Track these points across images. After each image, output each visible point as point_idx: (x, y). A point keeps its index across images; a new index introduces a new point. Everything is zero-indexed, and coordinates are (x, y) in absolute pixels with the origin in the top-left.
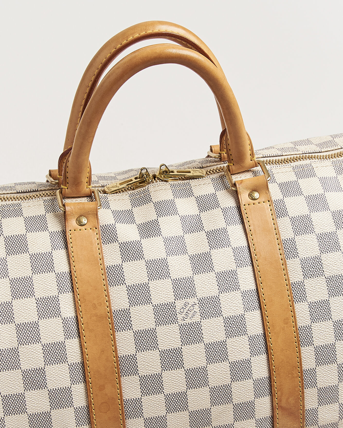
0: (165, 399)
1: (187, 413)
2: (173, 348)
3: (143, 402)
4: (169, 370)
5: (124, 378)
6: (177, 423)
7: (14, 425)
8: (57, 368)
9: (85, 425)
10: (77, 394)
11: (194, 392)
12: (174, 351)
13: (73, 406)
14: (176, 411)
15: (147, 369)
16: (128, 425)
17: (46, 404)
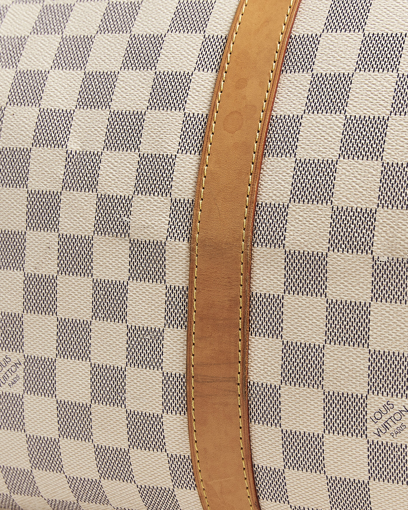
0: (344, 125)
1: (377, 165)
2: (391, 32)
3: (303, 124)
4: (369, 71)
5: (287, 75)
6: (354, 184)
7: (84, 127)
8: (185, 39)
9: (193, 152)
10: (198, 89)
11: (402, 122)
12: (391, 39)
13: (184, 110)
14: (358, 157)
15: (331, 62)
16: (265, 169)
17: (143, 96)
